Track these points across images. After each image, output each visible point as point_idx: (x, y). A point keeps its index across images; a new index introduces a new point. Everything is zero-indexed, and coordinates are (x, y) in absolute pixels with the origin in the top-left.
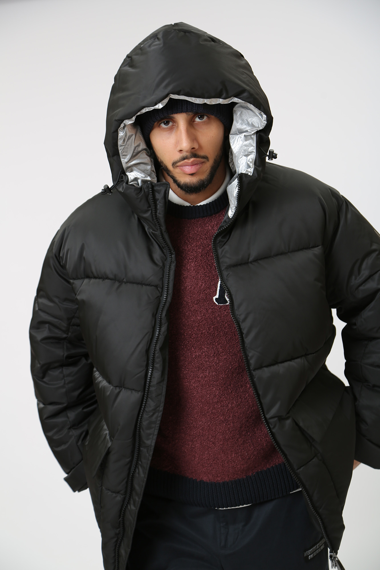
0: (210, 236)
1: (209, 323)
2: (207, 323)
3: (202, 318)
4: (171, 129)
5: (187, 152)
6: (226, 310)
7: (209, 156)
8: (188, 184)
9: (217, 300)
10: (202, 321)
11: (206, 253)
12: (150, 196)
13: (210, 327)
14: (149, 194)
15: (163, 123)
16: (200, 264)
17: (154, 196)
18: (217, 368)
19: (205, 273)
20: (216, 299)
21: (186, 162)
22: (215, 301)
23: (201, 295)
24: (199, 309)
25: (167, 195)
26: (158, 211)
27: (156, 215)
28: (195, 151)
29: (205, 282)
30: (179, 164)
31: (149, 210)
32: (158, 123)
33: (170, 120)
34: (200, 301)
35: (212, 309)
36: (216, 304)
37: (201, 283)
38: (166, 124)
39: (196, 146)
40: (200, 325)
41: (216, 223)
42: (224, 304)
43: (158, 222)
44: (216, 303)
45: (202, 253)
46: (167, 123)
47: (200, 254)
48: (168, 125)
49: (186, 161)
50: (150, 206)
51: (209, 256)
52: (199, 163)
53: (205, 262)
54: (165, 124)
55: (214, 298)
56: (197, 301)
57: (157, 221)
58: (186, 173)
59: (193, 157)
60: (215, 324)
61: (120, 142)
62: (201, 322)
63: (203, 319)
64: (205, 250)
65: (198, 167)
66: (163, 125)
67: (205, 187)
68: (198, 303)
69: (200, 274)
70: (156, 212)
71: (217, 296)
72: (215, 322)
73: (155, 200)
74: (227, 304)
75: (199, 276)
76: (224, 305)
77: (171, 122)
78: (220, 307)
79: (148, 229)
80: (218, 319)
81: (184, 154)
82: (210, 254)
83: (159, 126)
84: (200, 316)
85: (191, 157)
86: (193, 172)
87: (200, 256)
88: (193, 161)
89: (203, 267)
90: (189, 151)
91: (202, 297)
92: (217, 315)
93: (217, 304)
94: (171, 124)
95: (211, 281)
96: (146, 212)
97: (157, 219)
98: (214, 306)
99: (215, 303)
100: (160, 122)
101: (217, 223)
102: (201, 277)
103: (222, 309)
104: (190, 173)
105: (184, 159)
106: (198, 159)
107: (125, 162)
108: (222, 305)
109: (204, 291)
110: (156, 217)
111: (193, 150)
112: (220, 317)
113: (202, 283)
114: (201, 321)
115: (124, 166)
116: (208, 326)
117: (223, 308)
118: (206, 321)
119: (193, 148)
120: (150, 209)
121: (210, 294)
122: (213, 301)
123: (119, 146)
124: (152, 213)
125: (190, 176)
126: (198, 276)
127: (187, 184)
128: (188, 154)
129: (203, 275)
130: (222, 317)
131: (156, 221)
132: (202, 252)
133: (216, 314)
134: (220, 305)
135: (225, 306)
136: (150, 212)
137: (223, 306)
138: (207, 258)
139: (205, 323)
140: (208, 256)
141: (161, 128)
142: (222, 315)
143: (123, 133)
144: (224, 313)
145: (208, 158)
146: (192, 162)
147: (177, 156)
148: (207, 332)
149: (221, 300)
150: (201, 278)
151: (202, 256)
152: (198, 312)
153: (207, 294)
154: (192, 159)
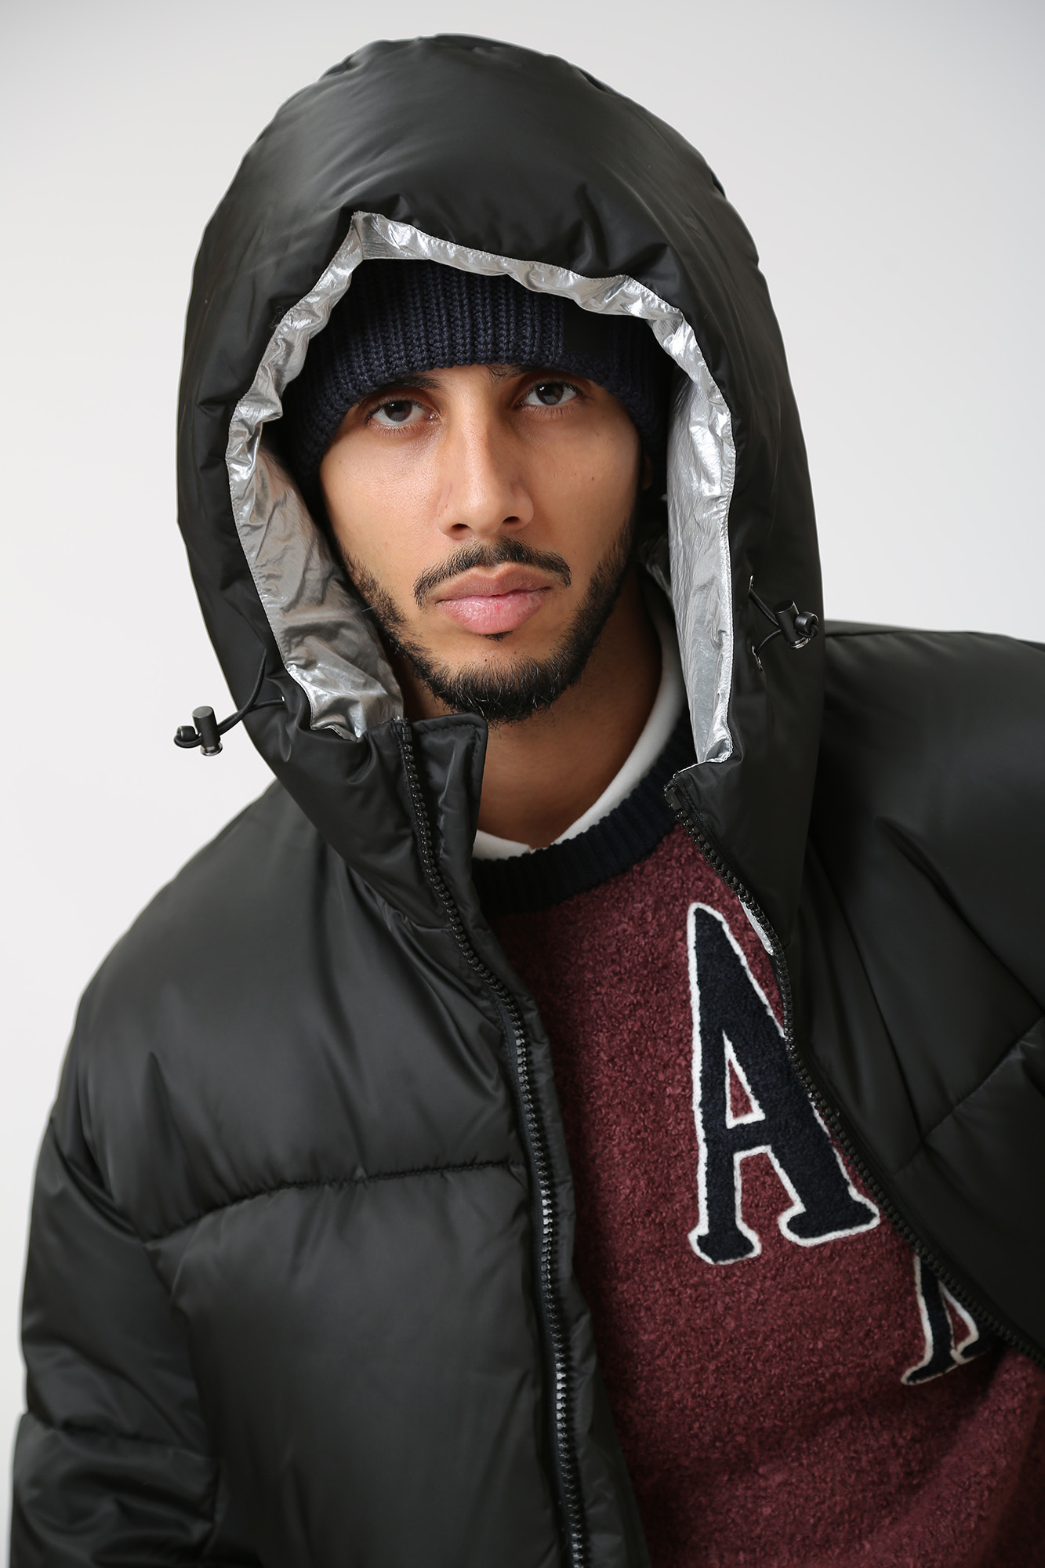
0: (634, 966)
1: (694, 1354)
2: (684, 1357)
3: (660, 1338)
4: (420, 433)
5: (484, 532)
6: (754, 1281)
7: (572, 561)
8: (480, 677)
9: (706, 1243)
10: (663, 1352)
11: (627, 1046)
12: (407, 776)
13: (701, 1369)
14: (399, 768)
15: (383, 411)
16: (613, 1098)
17: (423, 776)
18: (752, 1531)
19: (639, 1132)
20: (701, 1239)
21: (475, 577)
22: (697, 1249)
23: (639, 1233)
24: (640, 1296)
25: (475, 771)
26: (442, 842)
27: (435, 857)
28: (517, 532)
29: (646, 1172)
30: (445, 586)
31: (404, 838)
32: (363, 407)
33: (415, 400)
34: (637, 1261)
35: (695, 1287)
36: (707, 1264)
37: (628, 1182)
38: (396, 414)
39: (524, 510)
40: (655, 1371)
41: (650, 901)
42: (739, 1259)
43: (447, 889)
44: (703, 1256)
45: (611, 1048)
46: (398, 410)
47: (602, 1054)
48: (405, 417)
49: (474, 571)
50: (405, 820)
51: (641, 1054)
52: (529, 586)
53: (630, 1083)
54: (390, 413)
55: (693, 1237)
56: (627, 1264)
57: (442, 881)
58: (473, 630)
59: (506, 560)
60: (719, 1354)
61: (243, 513)
62: (658, 1357)
63: (667, 1338)
64: (621, 1034)
65: (525, 604)
66: (381, 417)
67: (552, 699)
68: (634, 1270)
69: (619, 1143)
70: (434, 847)
71: (702, 1228)
72: (717, 1343)
73: (429, 793)
74: (752, 1255)
75: (616, 1150)
76: (742, 1262)
77: (420, 406)
78: (727, 1273)
79: (397, 917)
80: (731, 1324)
81: (472, 543)
82: (646, 1047)
83: (366, 420)
84: (649, 1329)
85: (502, 558)
86: (502, 626)
87: (604, 1065)
88: (509, 575)
89: (624, 1107)
90: (495, 530)
91: (643, 1242)
92: (720, 1308)
93: (709, 1260)
94: (416, 413)
95: (669, 1165)
96: (390, 844)
97: (439, 873)
98: (700, 1273)
99: (700, 1260)
100: (373, 407)
101: (656, 902)
102: (623, 1153)
103: (736, 1282)
104: (490, 631)
105: (468, 562)
106: (528, 569)
107: (279, 606)
108: (730, 1262)
109: (649, 1213)
110: (436, 865)
111: (510, 527)
112: (738, 1318)
113: (631, 1180)
114: (657, 1352)
115: (277, 623)
116: (693, 1368)
117: (738, 1274)
118: (681, 1344)
119: (512, 520)
120: (407, 831)
121: (675, 1221)
122: (692, 1252)
123: (241, 532)
124: (415, 850)
125: (490, 642)
126: (611, 1151)
127: (476, 676)
128: (487, 543)
129: (632, 1145)
130: (744, 1316)
131: (438, 884)
132: (609, 1042)
133: (716, 1303)
134: (721, 1263)
135: (744, 1266)
136: (408, 844)
137: (739, 1268)
138: (635, 1064)
139: (679, 1356)
140: (637, 1057)
141: (376, 427)
142: (742, 1308)
143: (250, 468)
144: (746, 1297)
145: (567, 568)
146: (502, 580)
147: (442, 550)
148: (694, 1396)
149: (724, 1239)
150: (624, 1156)
151: (612, 1060)
152: (639, 1312)
153: (661, 1224)
154: (502, 568)
